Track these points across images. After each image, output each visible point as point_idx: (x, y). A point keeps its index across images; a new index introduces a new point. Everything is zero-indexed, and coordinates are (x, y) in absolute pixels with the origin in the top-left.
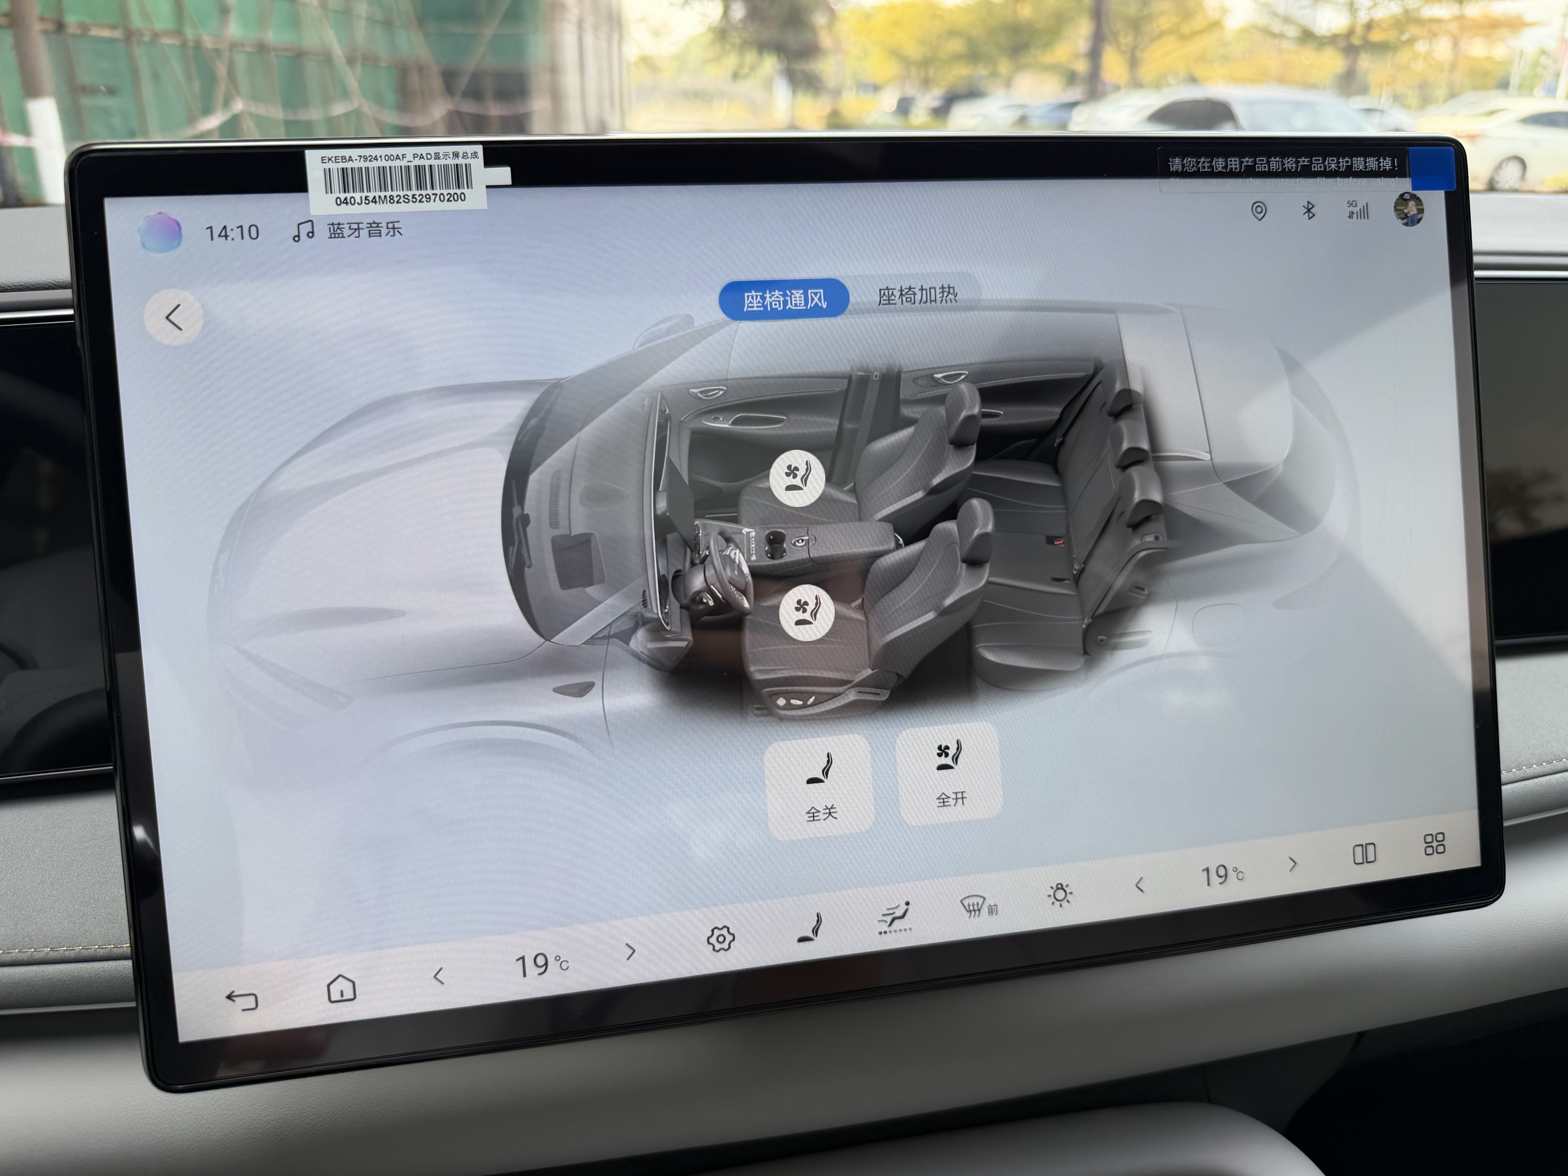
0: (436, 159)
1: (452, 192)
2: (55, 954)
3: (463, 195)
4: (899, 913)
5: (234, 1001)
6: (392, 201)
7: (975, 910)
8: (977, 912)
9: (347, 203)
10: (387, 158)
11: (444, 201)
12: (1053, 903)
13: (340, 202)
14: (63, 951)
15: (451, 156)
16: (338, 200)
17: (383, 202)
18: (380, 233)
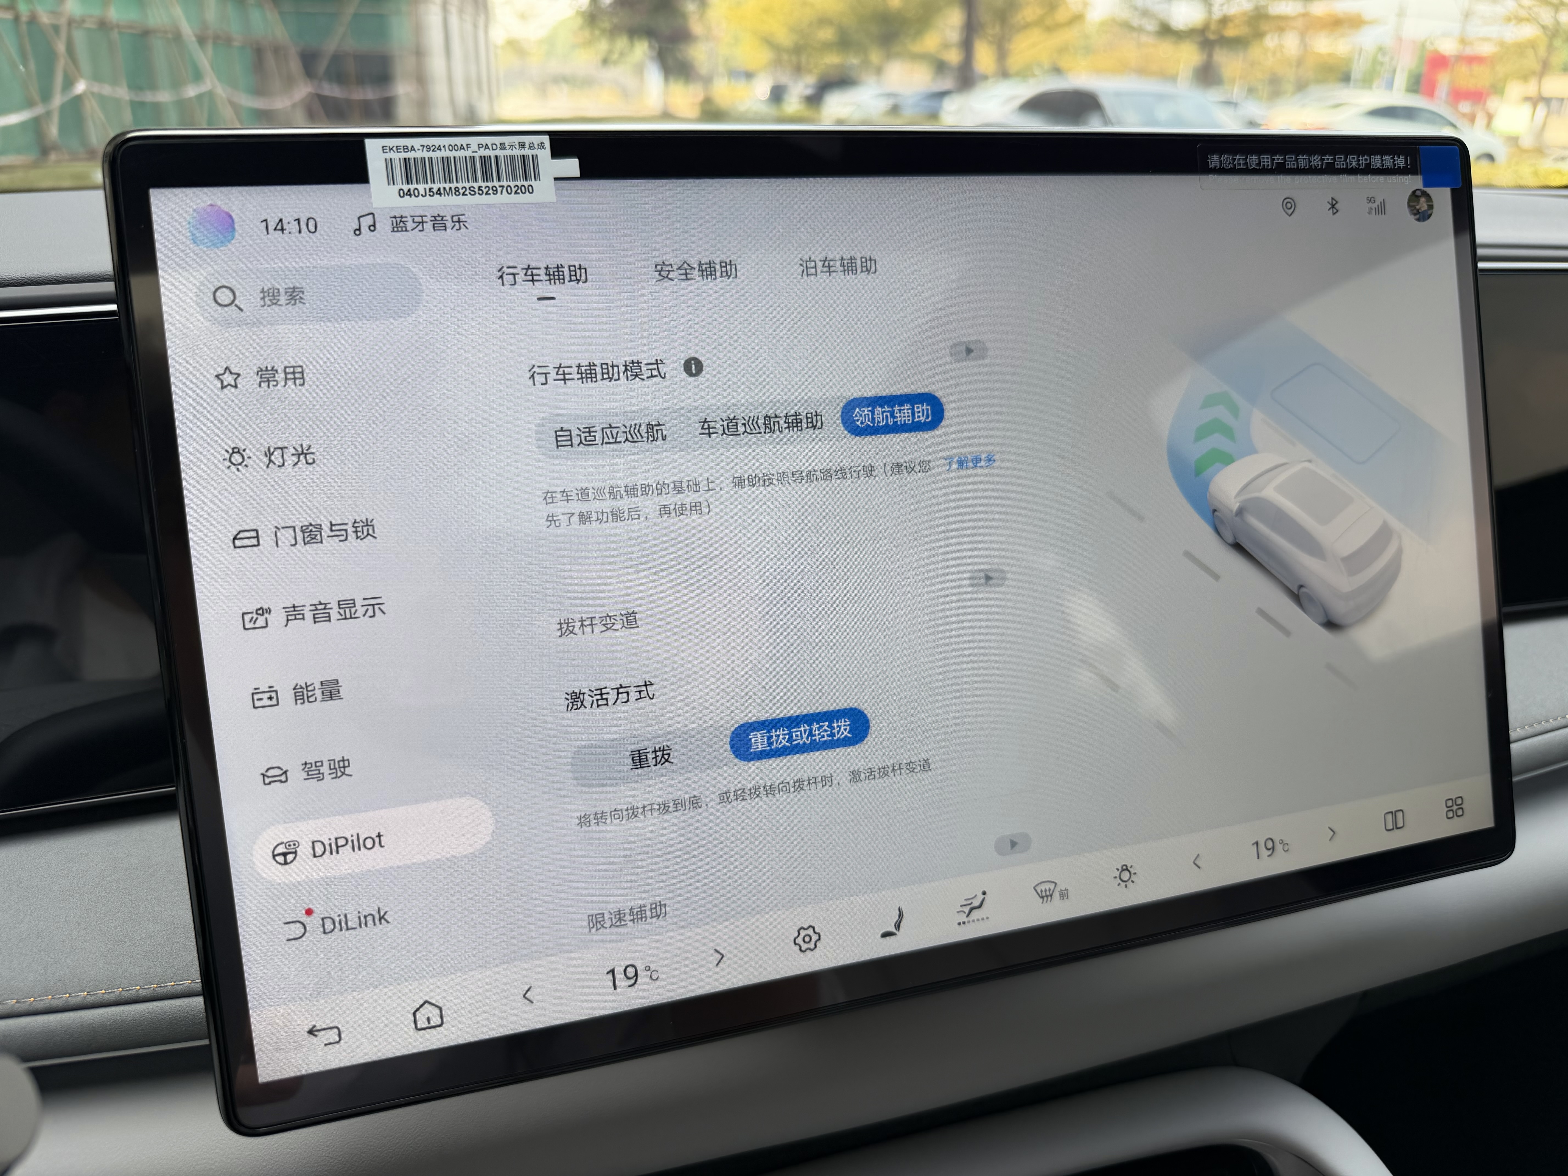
0: (501, 149)
1: (519, 183)
2: (93, 998)
3: (530, 188)
4: (976, 903)
5: (316, 1036)
6: (457, 193)
7: (1047, 896)
8: (1049, 898)
9: (410, 195)
10: (451, 147)
11: (511, 193)
12: (1119, 884)
13: (402, 194)
14: (101, 994)
15: (517, 147)
16: (401, 192)
17: (448, 195)
18: (445, 227)
